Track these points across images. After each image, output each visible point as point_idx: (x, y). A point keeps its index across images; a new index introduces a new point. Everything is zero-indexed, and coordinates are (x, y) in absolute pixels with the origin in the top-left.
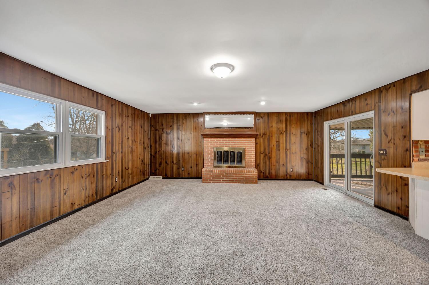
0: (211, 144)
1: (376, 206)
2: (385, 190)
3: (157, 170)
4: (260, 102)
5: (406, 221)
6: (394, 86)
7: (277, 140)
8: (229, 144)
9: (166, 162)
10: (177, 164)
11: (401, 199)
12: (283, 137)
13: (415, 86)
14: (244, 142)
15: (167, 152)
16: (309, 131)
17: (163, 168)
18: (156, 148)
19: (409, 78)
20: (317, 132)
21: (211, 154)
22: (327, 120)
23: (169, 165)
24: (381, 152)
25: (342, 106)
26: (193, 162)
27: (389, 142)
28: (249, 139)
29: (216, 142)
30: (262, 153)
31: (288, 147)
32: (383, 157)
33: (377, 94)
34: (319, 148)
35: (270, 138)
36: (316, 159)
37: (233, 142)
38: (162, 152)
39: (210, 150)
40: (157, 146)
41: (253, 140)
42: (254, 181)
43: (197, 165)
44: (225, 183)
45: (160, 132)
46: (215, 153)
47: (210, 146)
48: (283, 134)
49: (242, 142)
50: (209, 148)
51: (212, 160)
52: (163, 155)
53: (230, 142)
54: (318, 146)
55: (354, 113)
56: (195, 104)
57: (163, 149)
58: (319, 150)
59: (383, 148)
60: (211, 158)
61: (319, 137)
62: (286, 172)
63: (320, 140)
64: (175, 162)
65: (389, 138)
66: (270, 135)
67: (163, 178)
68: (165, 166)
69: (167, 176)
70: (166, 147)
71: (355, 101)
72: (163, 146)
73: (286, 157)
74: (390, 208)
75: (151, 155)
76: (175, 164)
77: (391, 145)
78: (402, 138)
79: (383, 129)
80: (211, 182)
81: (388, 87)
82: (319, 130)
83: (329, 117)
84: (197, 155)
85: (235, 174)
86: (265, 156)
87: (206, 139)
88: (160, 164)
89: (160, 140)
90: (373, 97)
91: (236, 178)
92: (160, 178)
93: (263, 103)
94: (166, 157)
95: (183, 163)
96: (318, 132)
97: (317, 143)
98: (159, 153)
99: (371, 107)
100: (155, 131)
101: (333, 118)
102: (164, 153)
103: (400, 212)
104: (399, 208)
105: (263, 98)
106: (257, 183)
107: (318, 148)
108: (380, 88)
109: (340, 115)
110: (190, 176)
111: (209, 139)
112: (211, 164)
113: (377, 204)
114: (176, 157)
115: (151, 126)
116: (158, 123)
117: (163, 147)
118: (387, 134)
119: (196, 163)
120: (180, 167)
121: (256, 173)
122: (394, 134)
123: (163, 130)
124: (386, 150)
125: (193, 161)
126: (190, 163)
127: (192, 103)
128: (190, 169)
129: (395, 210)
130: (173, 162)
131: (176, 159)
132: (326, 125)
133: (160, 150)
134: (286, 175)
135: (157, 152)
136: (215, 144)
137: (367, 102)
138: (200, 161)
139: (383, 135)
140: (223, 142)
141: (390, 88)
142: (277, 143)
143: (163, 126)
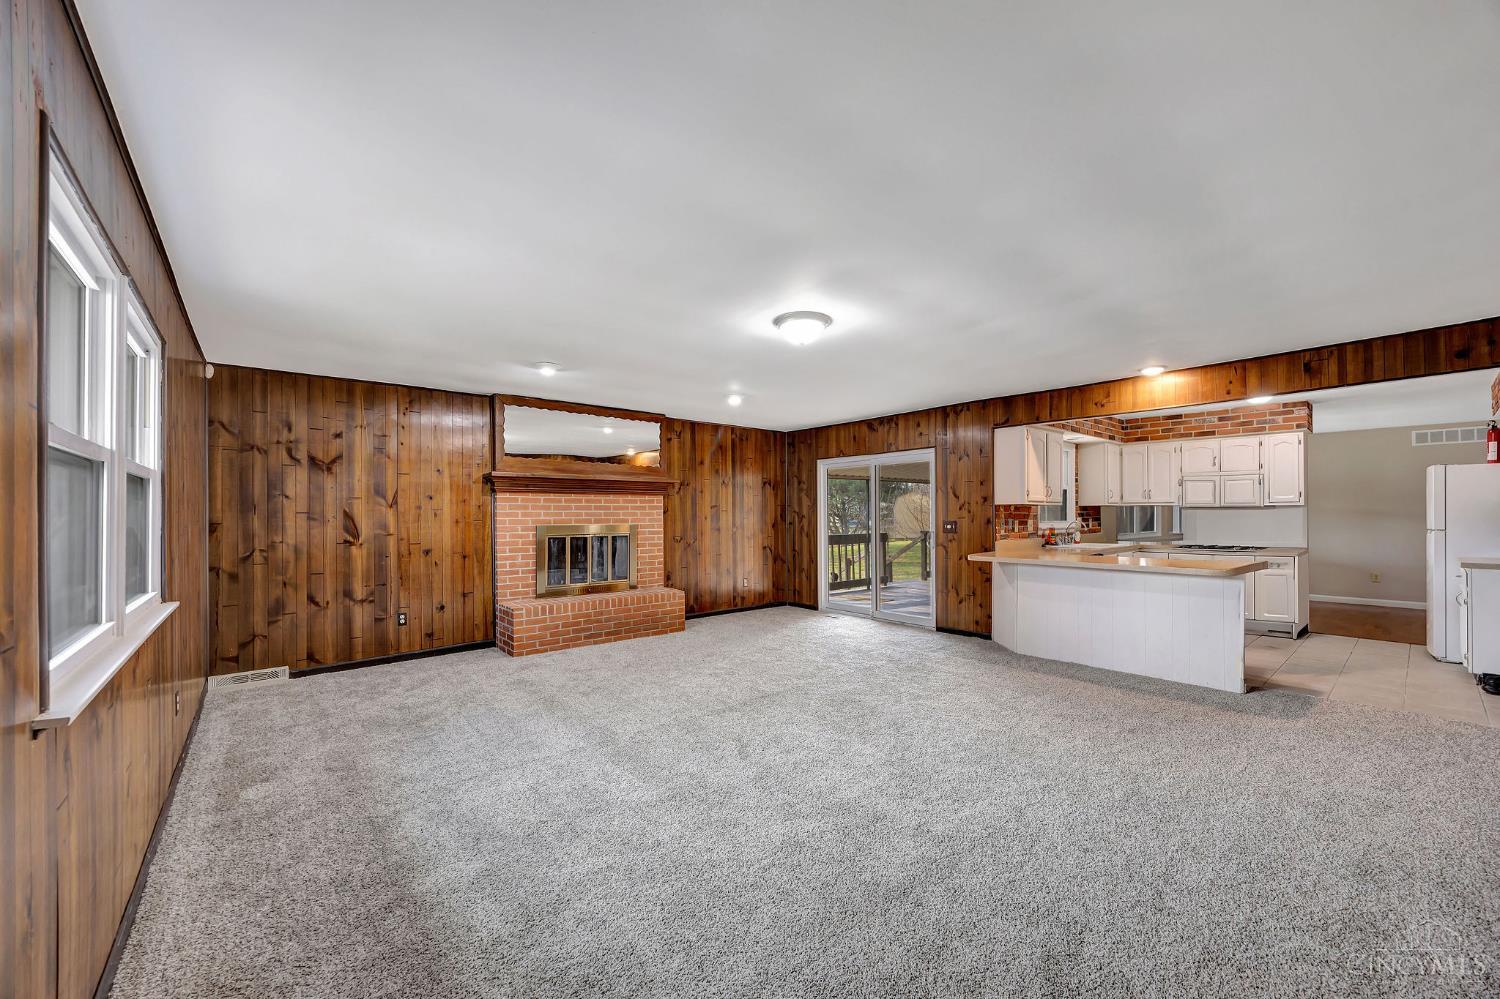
0: (524, 515)
1: (939, 629)
2: (955, 595)
3: (258, 642)
4: (726, 395)
5: (989, 641)
6: (968, 409)
7: (714, 504)
8: (587, 514)
9: (311, 599)
10: (371, 602)
11: (981, 605)
12: (727, 493)
13: (1000, 418)
14: (632, 508)
15: (314, 551)
16: (779, 478)
17: (295, 626)
18: (248, 537)
19: (992, 402)
20: (796, 484)
21: (527, 550)
22: (827, 457)
23: (326, 608)
24: (949, 527)
25: (865, 428)
26: (449, 586)
27: (960, 509)
28: (647, 498)
29: (543, 508)
30: (679, 539)
31: (738, 523)
32: (950, 536)
33: (939, 418)
34: (805, 522)
35: (698, 494)
36: (794, 550)
37: (600, 508)
38: (285, 552)
39: (521, 537)
40: (257, 523)
41: (658, 501)
42: (674, 624)
43: (464, 595)
44: (595, 643)
45: (272, 459)
46: (539, 544)
47: (520, 522)
48: (727, 486)
49: (627, 508)
50: (519, 527)
51: (529, 572)
52: (292, 565)
53: (589, 508)
54: (801, 518)
55: (893, 448)
56: (548, 371)
57: (291, 541)
58: (802, 528)
59: (951, 518)
60: (527, 565)
61: (803, 495)
62: (735, 588)
63: (806, 502)
64: (359, 592)
65: (962, 501)
66: (699, 489)
67: (293, 675)
68: (303, 615)
69: (318, 662)
70: (309, 528)
71: (897, 424)
72: (289, 524)
73: (735, 551)
74: (962, 627)
75: (214, 570)
76: (362, 601)
77: (964, 513)
78: (980, 501)
79: (950, 484)
80: (546, 651)
81: (960, 408)
82: (804, 477)
83: (833, 450)
84: (464, 557)
85: (624, 611)
86: (685, 549)
87: (508, 495)
88: (276, 610)
89: (270, 497)
90: (933, 420)
91: (628, 624)
92: (275, 675)
93: (735, 401)
94: (310, 574)
95: (402, 595)
96: (799, 483)
97: (797, 510)
98: (266, 559)
99: (929, 442)
100: (242, 450)
101: (841, 454)
102: (297, 559)
103: (979, 630)
104: (977, 623)
105: (735, 387)
106: (683, 629)
107: (800, 521)
108: (944, 409)
109: (860, 448)
110: (437, 645)
111: (520, 497)
112: (527, 586)
113: (939, 626)
114: (368, 570)
115: (211, 422)
116: (258, 416)
117: (290, 531)
118: (958, 493)
119: (460, 590)
120: (385, 610)
121: (680, 598)
122: (970, 494)
123: (289, 452)
124: (955, 522)
125: (447, 584)
126: (436, 592)
127: (536, 365)
128: (437, 615)
129: (972, 628)
130: (348, 594)
131: (368, 580)
132: (823, 467)
133: (272, 546)
134: (734, 598)
135: (257, 554)
136: (539, 515)
137: (920, 429)
138: (477, 581)
139: (951, 495)
140: (570, 508)
141: (961, 411)
142: (714, 510)
143: (290, 430)
